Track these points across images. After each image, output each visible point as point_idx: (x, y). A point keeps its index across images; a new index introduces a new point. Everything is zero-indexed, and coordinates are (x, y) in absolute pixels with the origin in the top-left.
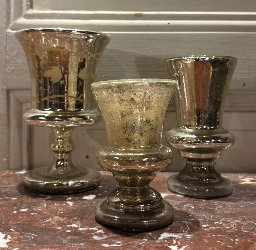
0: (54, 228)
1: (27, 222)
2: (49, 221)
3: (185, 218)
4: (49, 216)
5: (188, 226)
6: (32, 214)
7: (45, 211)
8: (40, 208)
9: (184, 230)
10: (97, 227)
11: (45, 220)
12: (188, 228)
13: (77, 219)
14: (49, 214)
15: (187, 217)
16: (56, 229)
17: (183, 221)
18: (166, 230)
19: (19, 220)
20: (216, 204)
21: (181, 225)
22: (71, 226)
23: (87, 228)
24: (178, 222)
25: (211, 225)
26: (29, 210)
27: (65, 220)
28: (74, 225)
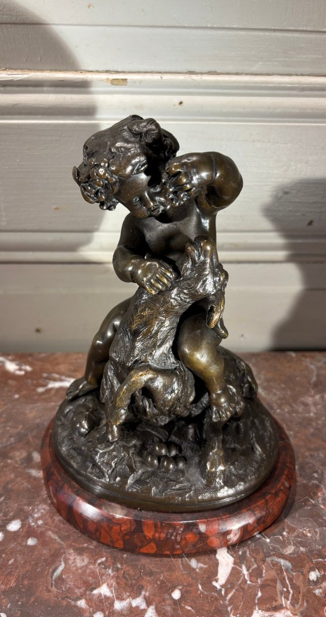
0: (73, 603)
1: (26, 582)
2: (61, 574)
3: (279, 546)
4: (60, 549)
5: (287, 581)
6: (31, 542)
7: (50, 530)
8: (40, 515)
9: (284, 597)
10: (143, 593)
11: (53, 567)
12: (290, 589)
13: (106, 561)
14: (59, 544)
15: (281, 537)
16: (76, 607)
17: (276, 559)
18: (256, 601)
19: (10, 574)
20: (316, 479)
21: (277, 577)
22: (100, 595)
23: (128, 600)
24: (268, 560)
25: (323, 573)
26: (23, 526)
27: (86, 566)
28: (104, 590)
